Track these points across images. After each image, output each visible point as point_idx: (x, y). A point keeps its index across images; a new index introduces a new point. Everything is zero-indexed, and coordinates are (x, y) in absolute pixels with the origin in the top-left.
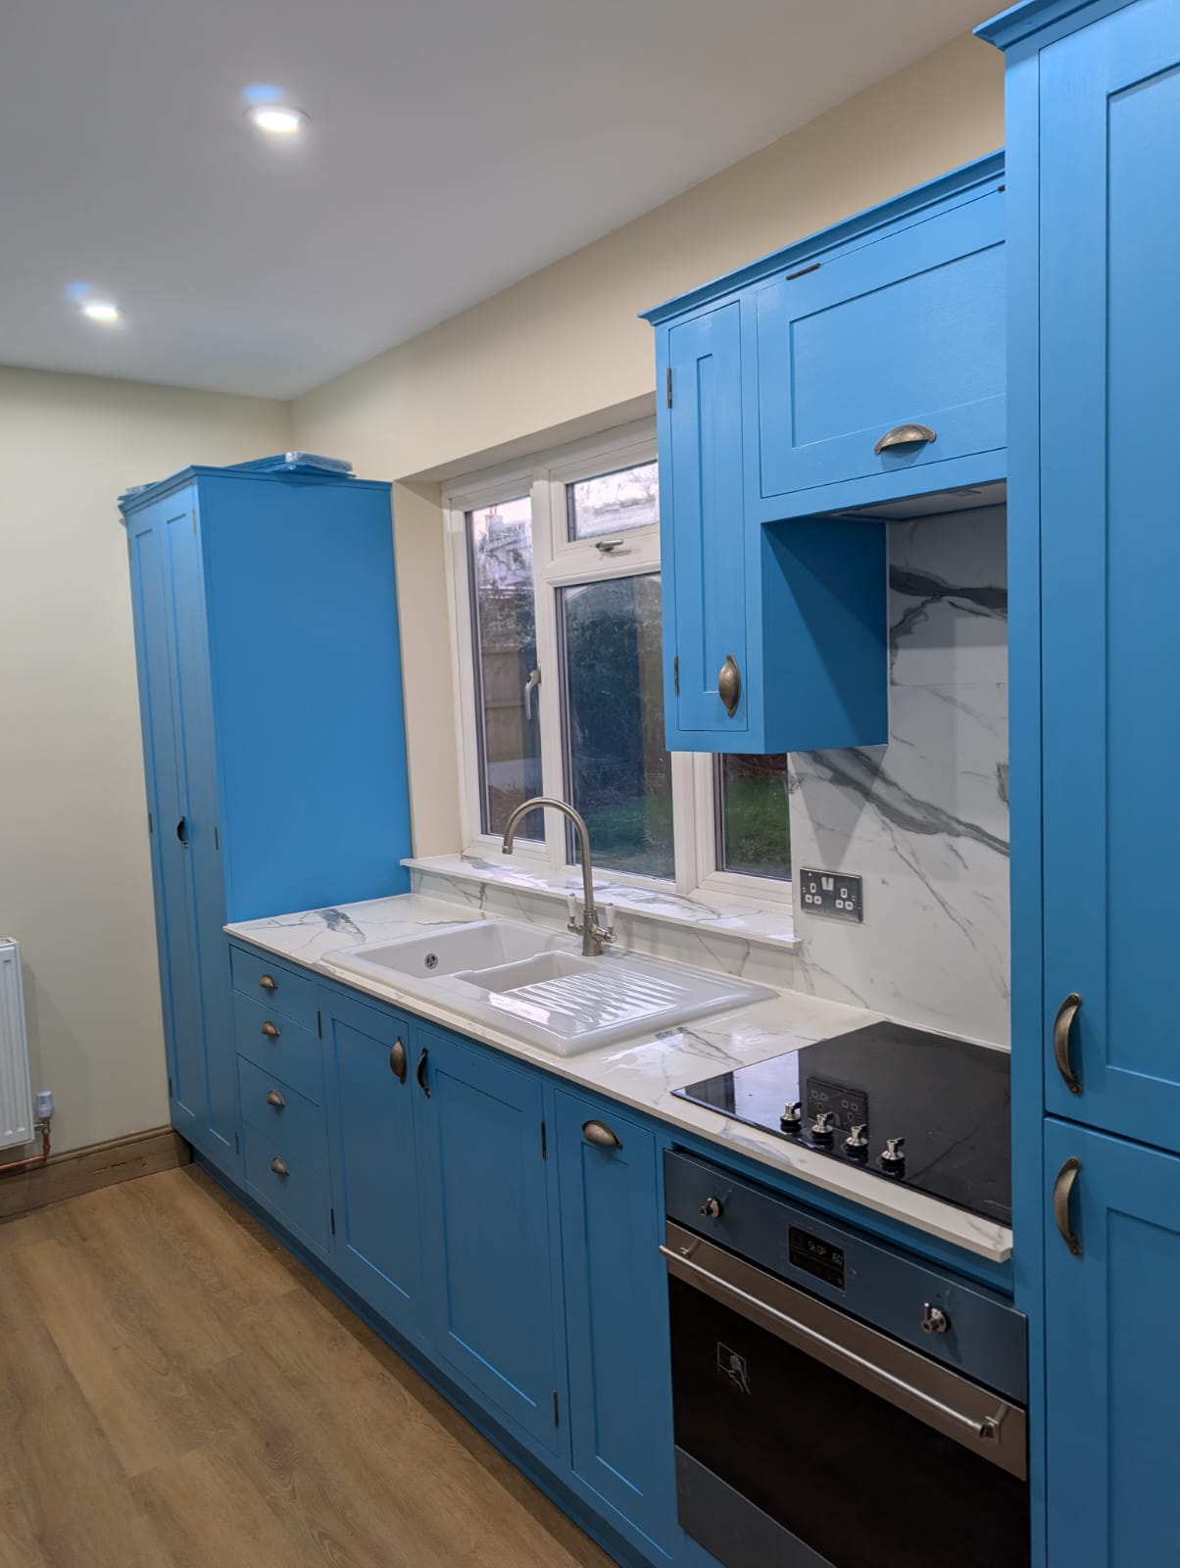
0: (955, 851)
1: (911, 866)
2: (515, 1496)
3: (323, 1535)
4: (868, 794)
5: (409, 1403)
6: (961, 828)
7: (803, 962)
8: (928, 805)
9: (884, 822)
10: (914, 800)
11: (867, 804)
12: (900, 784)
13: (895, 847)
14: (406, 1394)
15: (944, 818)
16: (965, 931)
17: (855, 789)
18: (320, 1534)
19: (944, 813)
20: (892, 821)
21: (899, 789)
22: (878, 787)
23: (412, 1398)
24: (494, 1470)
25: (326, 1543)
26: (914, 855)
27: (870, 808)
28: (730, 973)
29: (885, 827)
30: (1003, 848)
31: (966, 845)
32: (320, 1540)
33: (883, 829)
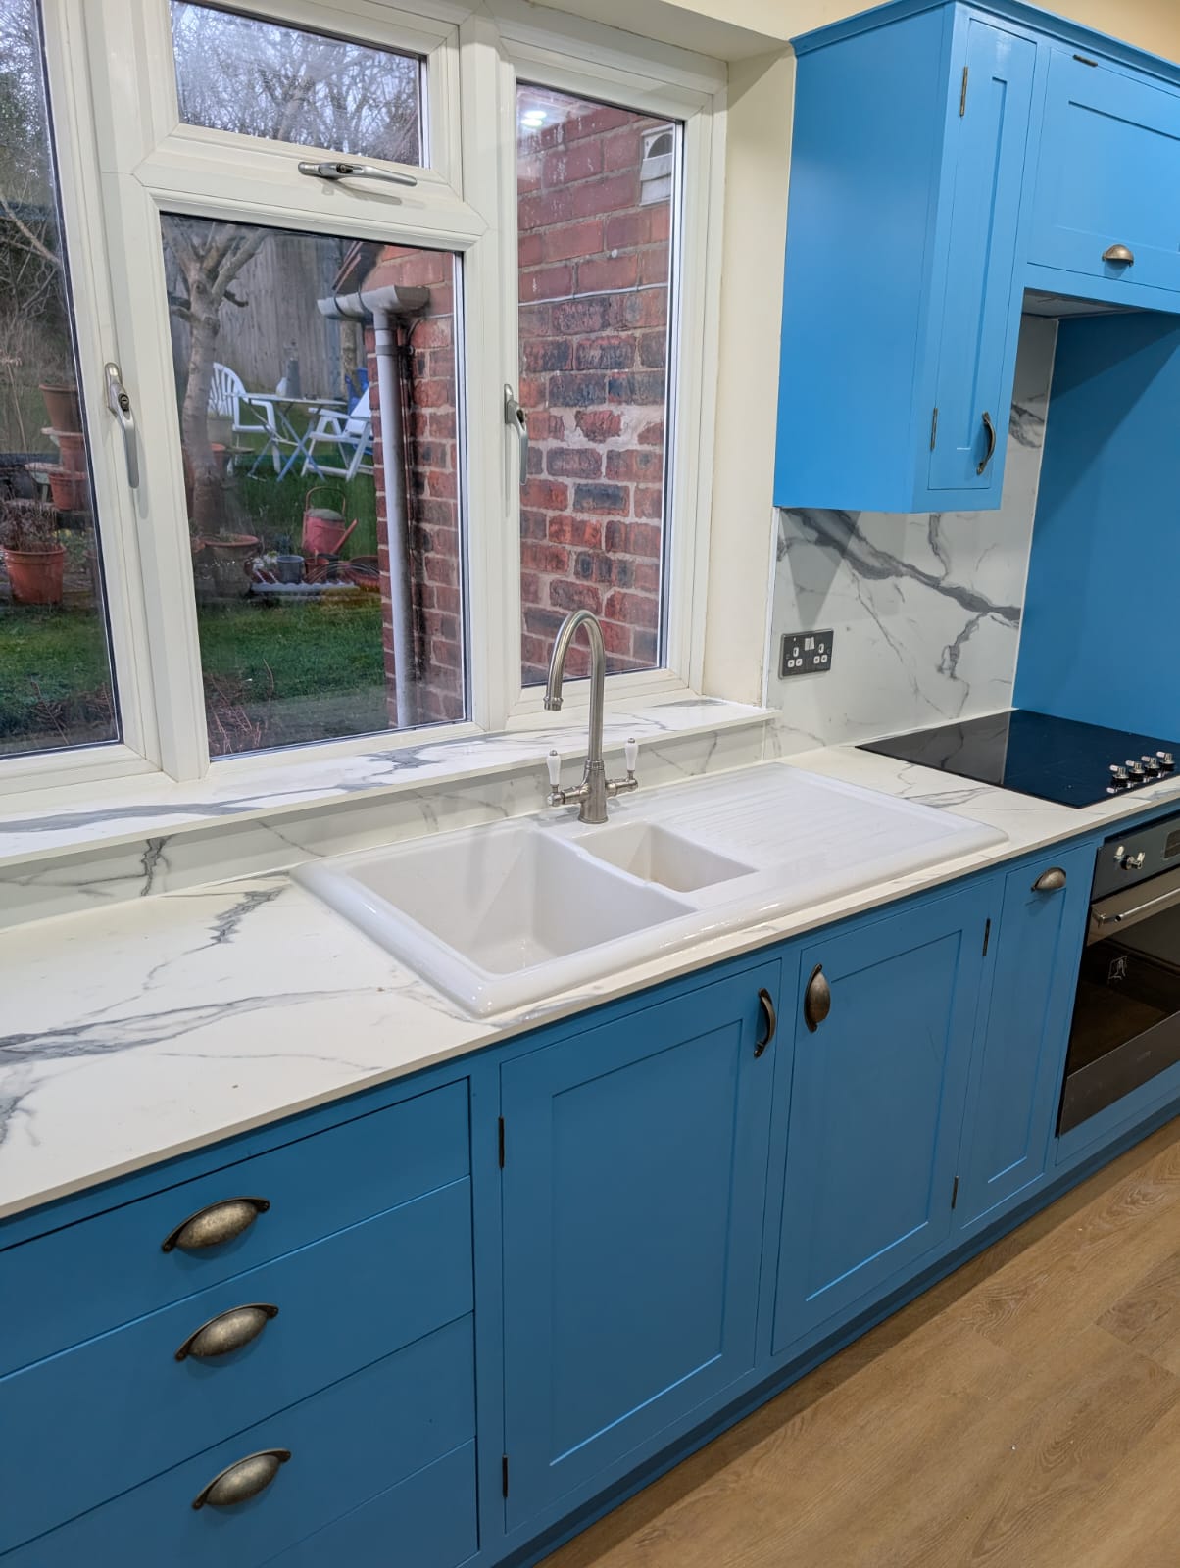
0: (898, 589)
1: (868, 609)
2: (862, 1367)
3: (978, 1550)
4: (843, 551)
5: (710, 1493)
6: (903, 570)
7: (772, 728)
8: (885, 553)
9: (854, 575)
10: (877, 551)
11: (843, 560)
12: (869, 540)
13: (859, 596)
14: (689, 1499)
15: (894, 563)
16: (898, 652)
17: (835, 547)
18: (976, 1555)
19: (895, 559)
20: (860, 573)
21: (867, 543)
22: (852, 544)
23: (696, 1491)
24: (827, 1386)
25: (988, 1545)
26: (871, 599)
27: (845, 564)
28: (692, 775)
29: (854, 579)
30: (926, 580)
31: (907, 583)
32: (987, 1552)
33: (852, 581)
